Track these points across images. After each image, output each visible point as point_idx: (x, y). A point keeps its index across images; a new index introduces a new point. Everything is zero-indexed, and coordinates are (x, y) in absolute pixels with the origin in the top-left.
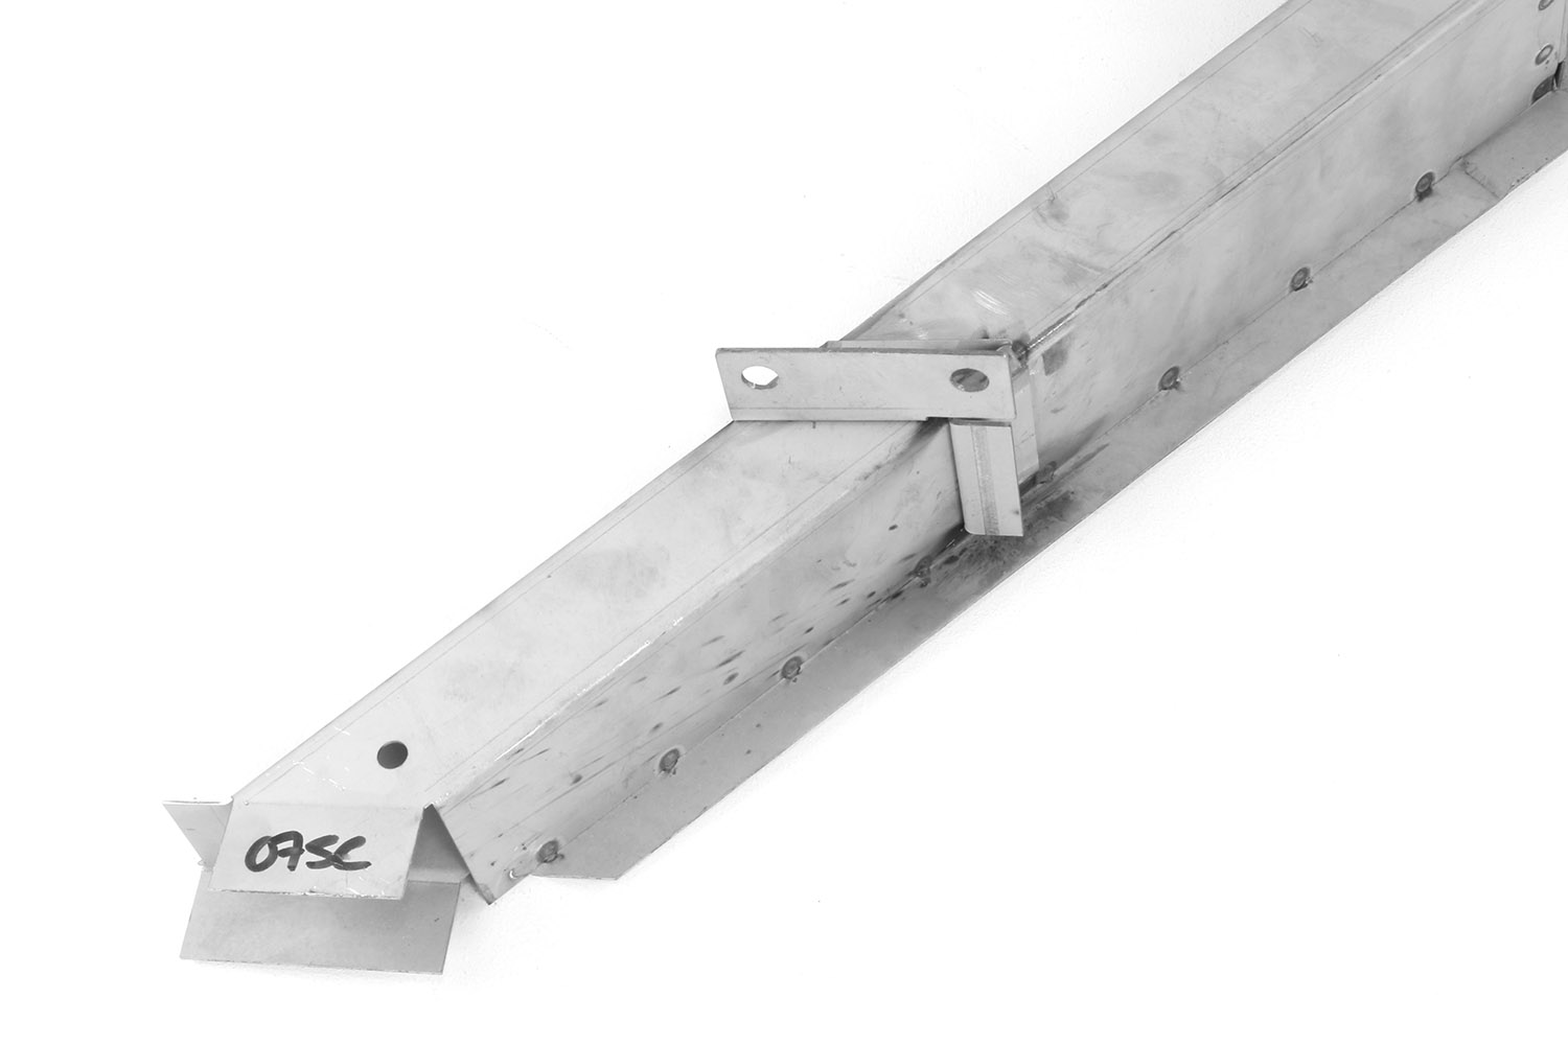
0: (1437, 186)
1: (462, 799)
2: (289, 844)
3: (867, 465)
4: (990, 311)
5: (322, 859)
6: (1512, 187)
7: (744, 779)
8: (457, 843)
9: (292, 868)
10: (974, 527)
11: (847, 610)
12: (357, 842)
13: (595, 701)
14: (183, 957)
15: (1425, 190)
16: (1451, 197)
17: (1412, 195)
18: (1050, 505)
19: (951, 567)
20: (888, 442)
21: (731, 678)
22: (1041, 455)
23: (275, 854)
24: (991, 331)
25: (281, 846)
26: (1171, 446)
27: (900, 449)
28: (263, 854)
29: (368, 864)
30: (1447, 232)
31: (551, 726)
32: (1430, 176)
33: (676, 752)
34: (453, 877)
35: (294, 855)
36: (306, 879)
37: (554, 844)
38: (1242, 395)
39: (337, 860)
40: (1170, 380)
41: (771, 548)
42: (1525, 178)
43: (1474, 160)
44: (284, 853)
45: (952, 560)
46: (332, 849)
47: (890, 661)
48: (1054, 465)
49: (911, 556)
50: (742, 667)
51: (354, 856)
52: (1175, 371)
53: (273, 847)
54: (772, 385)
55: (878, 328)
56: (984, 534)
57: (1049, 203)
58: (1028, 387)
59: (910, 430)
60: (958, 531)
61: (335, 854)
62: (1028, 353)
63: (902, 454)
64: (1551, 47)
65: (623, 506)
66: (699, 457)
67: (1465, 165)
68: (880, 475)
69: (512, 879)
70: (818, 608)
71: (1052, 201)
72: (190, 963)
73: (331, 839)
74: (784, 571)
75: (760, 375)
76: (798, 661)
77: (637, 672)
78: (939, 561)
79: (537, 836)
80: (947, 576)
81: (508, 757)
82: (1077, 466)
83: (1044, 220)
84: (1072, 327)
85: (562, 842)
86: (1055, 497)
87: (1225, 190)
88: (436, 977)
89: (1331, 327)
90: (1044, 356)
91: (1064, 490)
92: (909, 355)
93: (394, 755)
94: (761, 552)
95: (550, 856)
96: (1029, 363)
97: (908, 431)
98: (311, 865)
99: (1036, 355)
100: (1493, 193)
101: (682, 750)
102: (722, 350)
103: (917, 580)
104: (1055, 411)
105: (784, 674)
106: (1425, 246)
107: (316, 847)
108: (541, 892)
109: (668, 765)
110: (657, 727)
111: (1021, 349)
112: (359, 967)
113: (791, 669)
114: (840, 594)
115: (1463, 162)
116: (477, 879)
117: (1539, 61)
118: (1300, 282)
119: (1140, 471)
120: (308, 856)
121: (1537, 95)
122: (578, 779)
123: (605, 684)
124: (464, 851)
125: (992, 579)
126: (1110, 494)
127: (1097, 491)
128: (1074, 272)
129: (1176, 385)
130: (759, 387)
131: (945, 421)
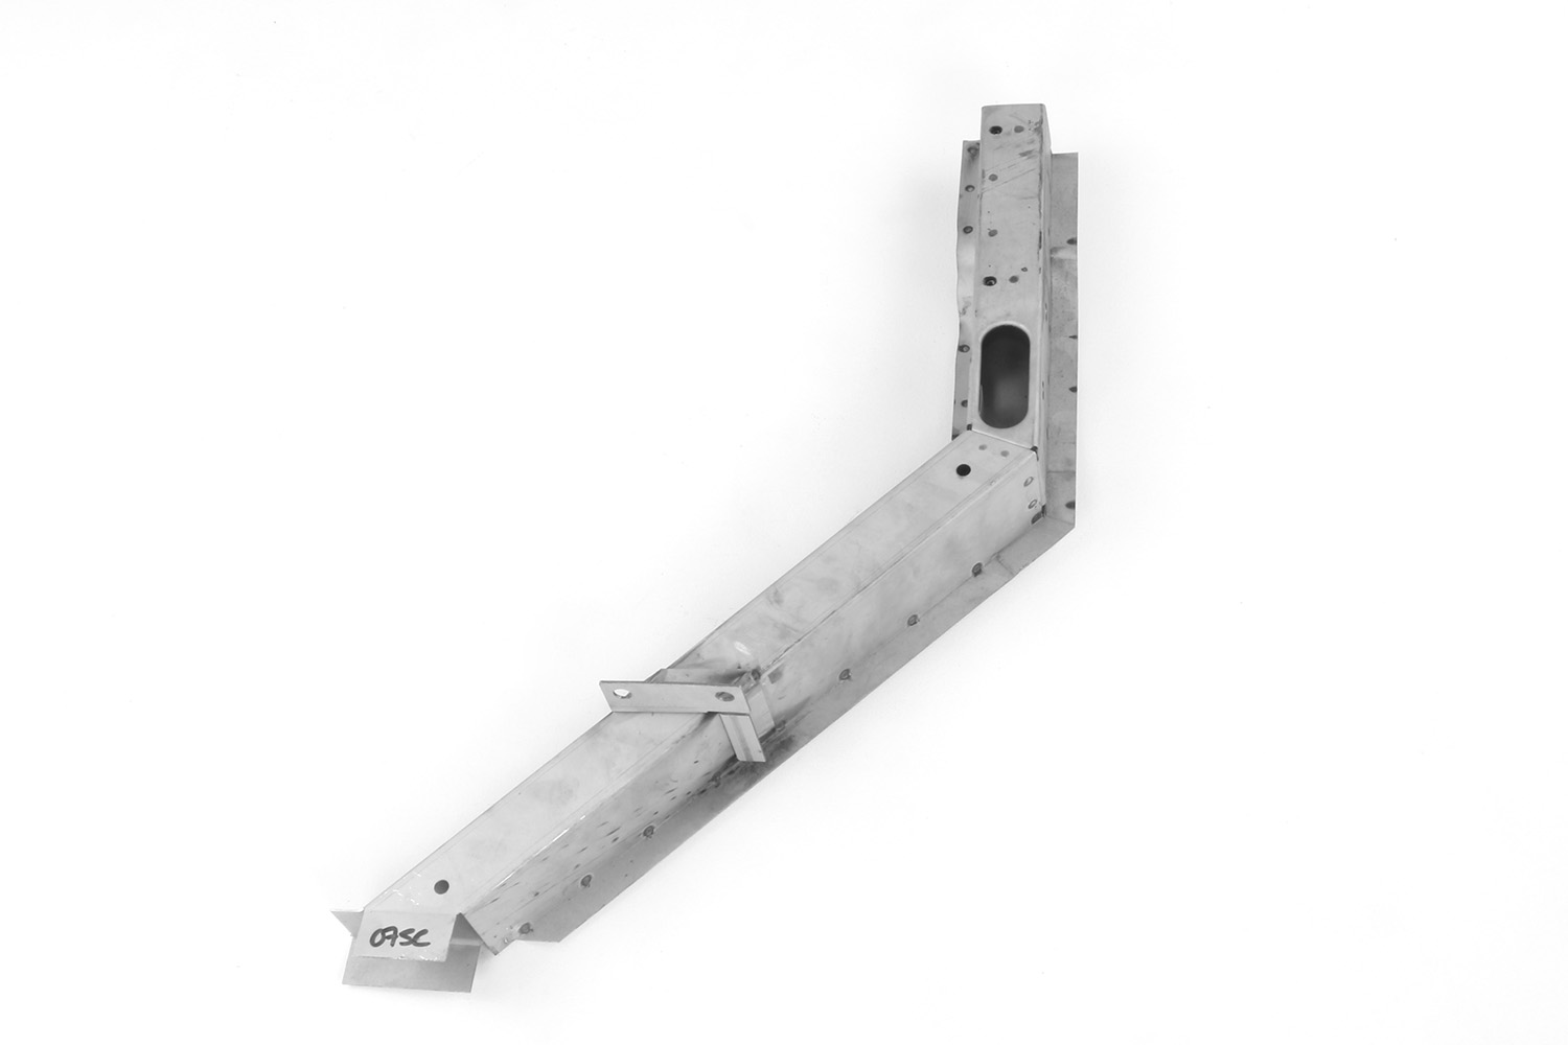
0: (984, 569)
1: (476, 909)
2: (391, 933)
3: (678, 736)
4: (741, 653)
5: (406, 940)
6: (1020, 570)
7: (623, 890)
8: (476, 929)
9: (392, 945)
10: (741, 757)
11: (675, 802)
12: (424, 932)
13: (542, 858)
14: (344, 983)
15: (977, 571)
16: (991, 575)
17: (971, 574)
18: (783, 743)
19: (730, 777)
20: (689, 723)
21: (615, 840)
22: (775, 719)
23: (384, 938)
24: (743, 664)
25: (387, 934)
26: (845, 710)
27: (695, 727)
28: (379, 938)
29: (429, 944)
30: (988, 593)
31: (519, 872)
32: (979, 565)
33: (590, 877)
34: (475, 943)
35: (393, 938)
36: (398, 951)
37: (528, 924)
38: (881, 683)
39: (414, 941)
40: (845, 675)
41: (629, 780)
42: (1027, 565)
43: (1002, 555)
44: (388, 937)
45: (732, 772)
46: (412, 935)
47: (698, 827)
48: (784, 722)
49: (708, 773)
50: (621, 834)
51: (422, 939)
52: (848, 671)
53: (383, 934)
54: (629, 696)
55: (686, 662)
56: (745, 760)
57: (774, 594)
58: (761, 692)
59: (700, 717)
60: (734, 759)
61: (413, 938)
62: (760, 675)
63: (696, 730)
64: (1036, 501)
65: (557, 756)
66: (596, 731)
67: (998, 557)
68: (684, 740)
69: (507, 942)
70: (660, 803)
71: (776, 593)
72: (347, 986)
73: (412, 931)
74: (637, 789)
75: (622, 692)
76: (652, 828)
77: (564, 842)
78: (725, 773)
79: (517, 922)
80: (729, 782)
81: (498, 888)
82: (797, 722)
83: (771, 603)
84: (783, 661)
85: (531, 923)
86: (785, 738)
87: (861, 589)
88: (468, 994)
89: (927, 645)
90: (769, 676)
91: (789, 735)
92: (694, 686)
93: (442, 887)
94: (624, 782)
95: (526, 931)
96: (761, 681)
97: (699, 718)
98: (402, 944)
99: (765, 676)
100: (1011, 573)
101: (593, 876)
102: (603, 682)
103: (714, 783)
104: (780, 699)
105: (645, 834)
106: (976, 601)
107: (404, 934)
108: (522, 948)
109: (586, 882)
110: (577, 866)
111: (757, 673)
112: (429, 989)
113: (648, 832)
114: (671, 795)
115: (997, 556)
116: (489, 945)
117: (1030, 507)
118: (913, 621)
119: (829, 724)
120: (400, 939)
121: (1034, 521)
122: (537, 894)
123: (546, 850)
124: (479, 932)
125: (751, 783)
126: (812, 737)
127: (806, 735)
128: (784, 632)
129: (849, 677)
130: (623, 697)
131: (717, 713)
